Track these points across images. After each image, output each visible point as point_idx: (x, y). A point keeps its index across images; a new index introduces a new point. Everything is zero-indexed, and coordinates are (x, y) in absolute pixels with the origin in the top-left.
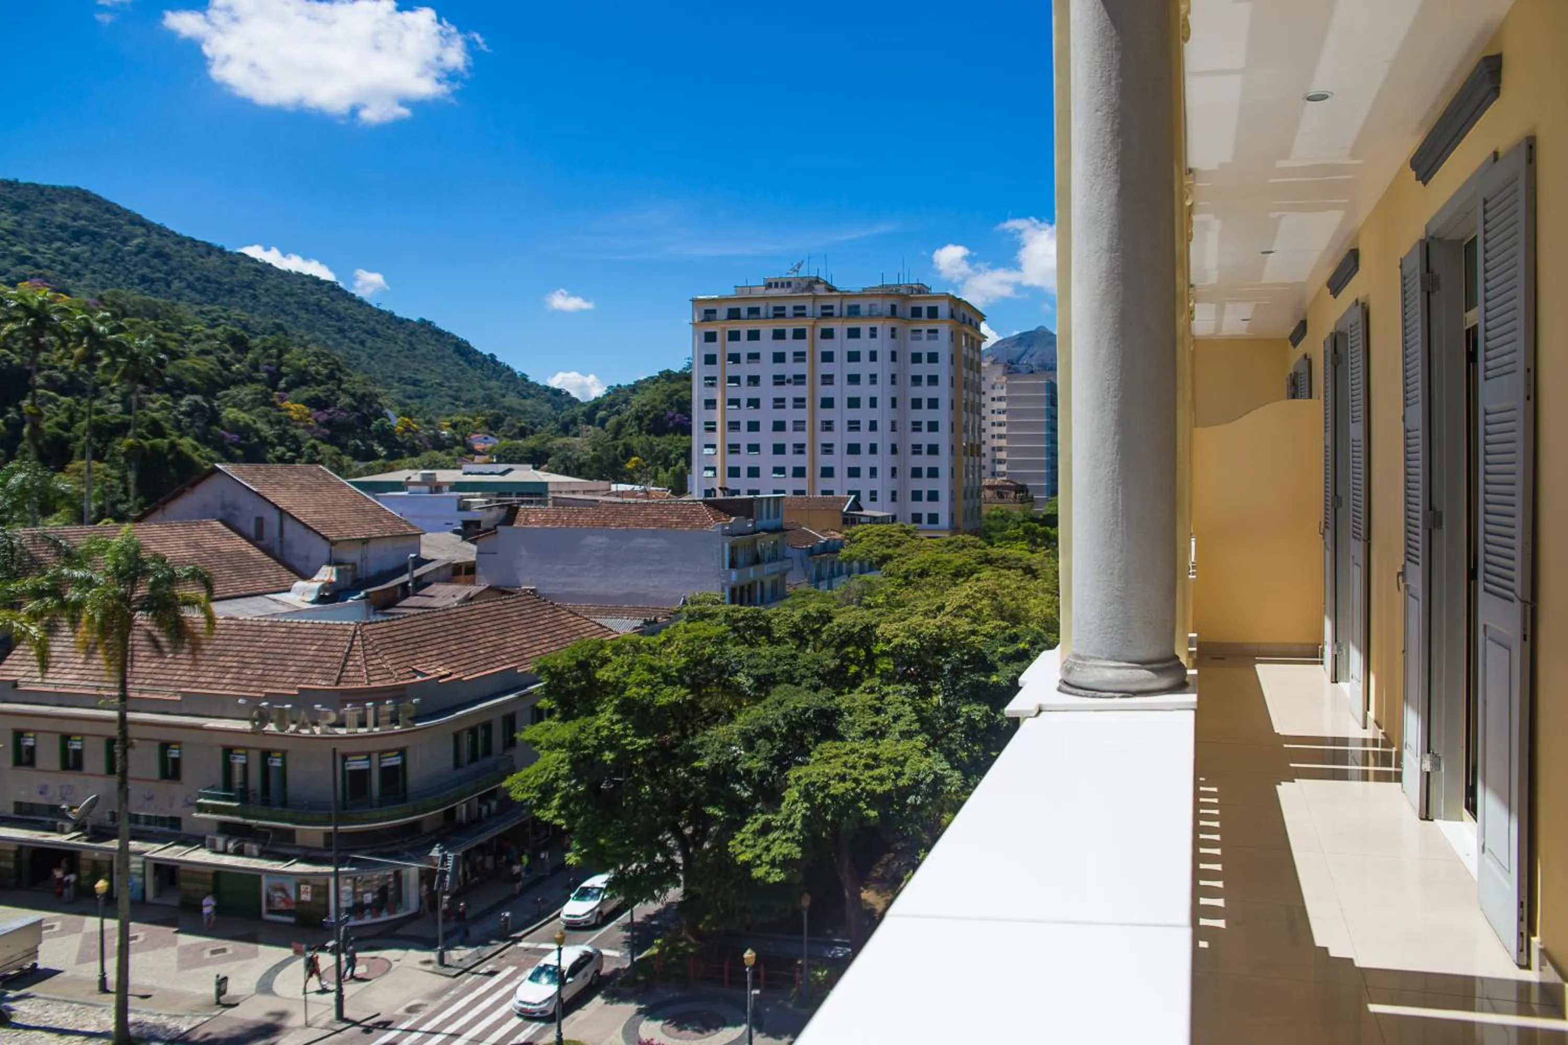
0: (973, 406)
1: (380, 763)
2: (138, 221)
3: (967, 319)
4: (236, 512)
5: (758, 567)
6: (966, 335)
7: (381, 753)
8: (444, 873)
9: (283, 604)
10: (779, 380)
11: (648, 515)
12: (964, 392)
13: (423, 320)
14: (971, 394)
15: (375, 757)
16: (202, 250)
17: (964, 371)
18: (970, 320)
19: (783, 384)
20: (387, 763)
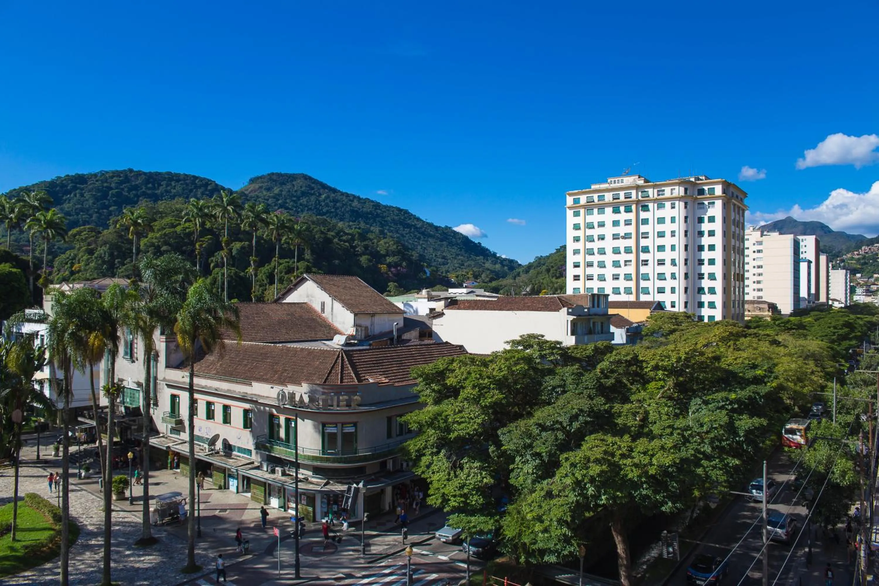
0: (739, 250)
1: (342, 430)
2: (324, 186)
3: (735, 196)
4: (313, 299)
5: (590, 336)
6: (734, 205)
7: (343, 424)
8: (348, 498)
9: (328, 346)
10: (616, 237)
11: (525, 303)
12: (733, 241)
13: (446, 226)
14: (737, 242)
15: (339, 426)
16: (351, 198)
17: (733, 228)
18: (737, 197)
19: (619, 238)
20: (346, 430)
